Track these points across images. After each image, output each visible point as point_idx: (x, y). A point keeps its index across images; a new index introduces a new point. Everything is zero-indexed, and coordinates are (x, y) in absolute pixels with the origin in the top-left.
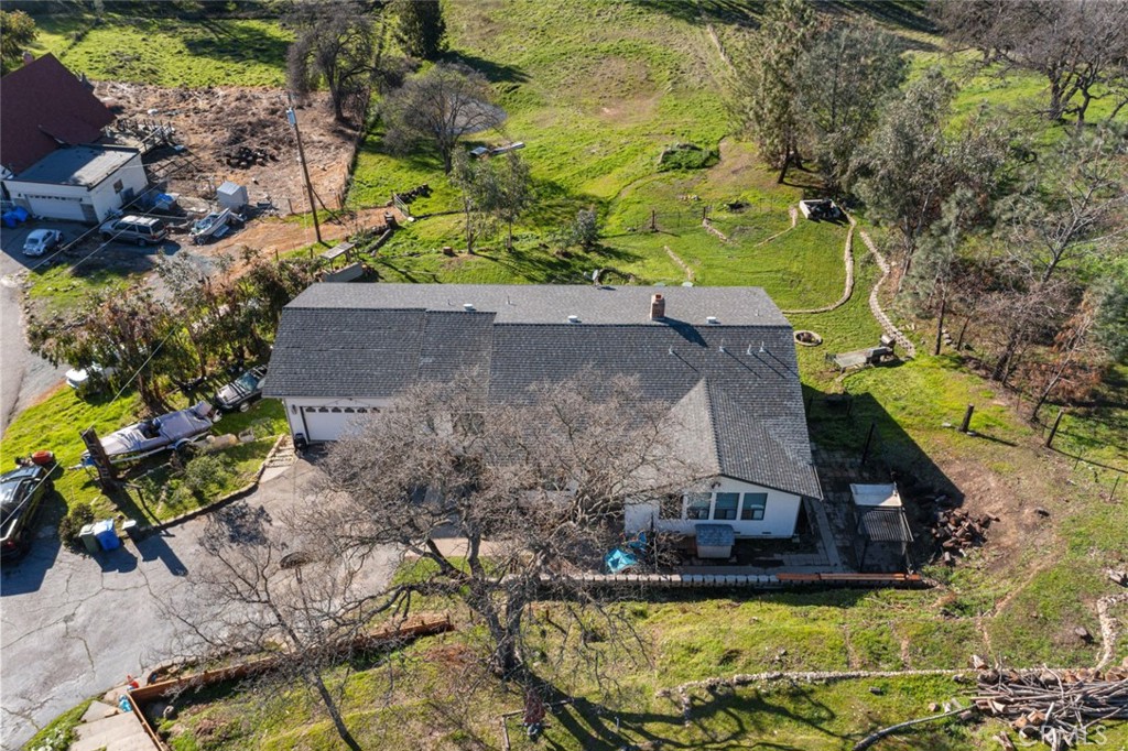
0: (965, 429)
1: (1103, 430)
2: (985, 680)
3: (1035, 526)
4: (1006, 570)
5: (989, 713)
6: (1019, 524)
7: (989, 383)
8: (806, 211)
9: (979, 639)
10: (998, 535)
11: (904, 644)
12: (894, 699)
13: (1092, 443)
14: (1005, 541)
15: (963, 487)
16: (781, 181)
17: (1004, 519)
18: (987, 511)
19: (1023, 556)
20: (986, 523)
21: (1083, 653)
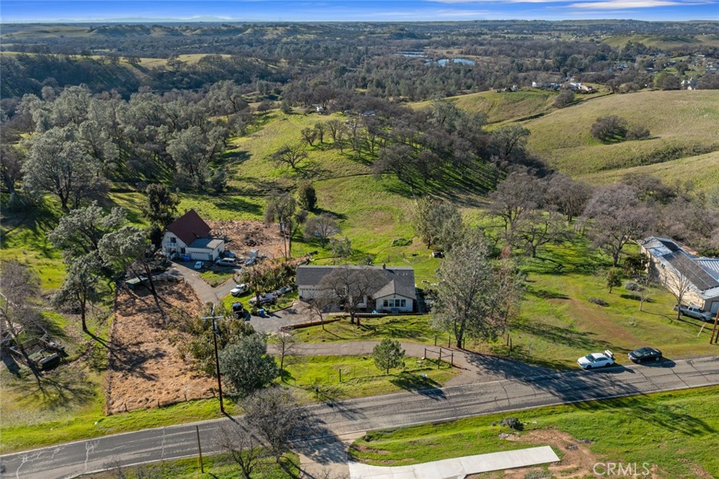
8: (433, 255)
16: (428, 248)
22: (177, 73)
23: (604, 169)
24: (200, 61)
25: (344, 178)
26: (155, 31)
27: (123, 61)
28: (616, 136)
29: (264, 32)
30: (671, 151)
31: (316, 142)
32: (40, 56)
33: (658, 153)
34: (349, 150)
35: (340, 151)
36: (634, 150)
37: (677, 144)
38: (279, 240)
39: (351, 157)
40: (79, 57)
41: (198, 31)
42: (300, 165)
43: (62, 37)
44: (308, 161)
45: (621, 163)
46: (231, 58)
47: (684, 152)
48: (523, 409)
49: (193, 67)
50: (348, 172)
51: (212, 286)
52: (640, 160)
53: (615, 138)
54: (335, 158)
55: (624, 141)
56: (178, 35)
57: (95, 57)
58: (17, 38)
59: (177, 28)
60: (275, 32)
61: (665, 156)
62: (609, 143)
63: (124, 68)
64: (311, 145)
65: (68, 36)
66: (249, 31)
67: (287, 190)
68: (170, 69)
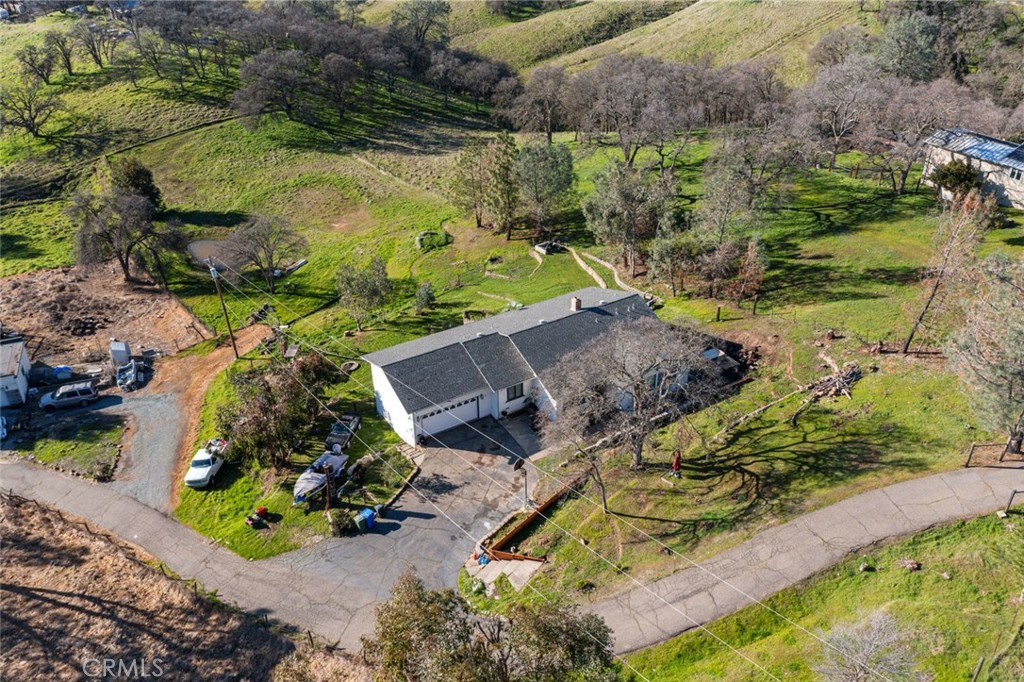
0: (718, 320)
1: (769, 303)
2: (809, 388)
3: (777, 342)
4: (778, 361)
5: (819, 396)
6: (770, 344)
7: (709, 300)
8: (543, 251)
9: (794, 381)
10: (764, 351)
11: (772, 393)
12: (788, 406)
13: (767, 308)
14: (769, 352)
15: (737, 341)
16: (509, 239)
17: (762, 345)
18: (753, 345)
19: (780, 353)
20: (757, 350)
21: (828, 371)
23: (540, 58)
25: (176, 139)
28: (526, 9)
30: (617, 19)
31: (57, 74)
33: (602, 25)
34: (148, 79)
35: (129, 84)
36: (567, 24)
37: (620, 7)
38: (143, 302)
39: (166, 95)
42: (50, 126)
44: (67, 115)
45: (558, 45)
47: (633, 18)
50: (177, 123)
51: (101, 479)
52: (582, 38)
53: (525, 12)
54: (129, 100)
55: (538, 13)
61: (612, 28)
62: (519, 19)
64: (48, 83)
67: (54, 187)
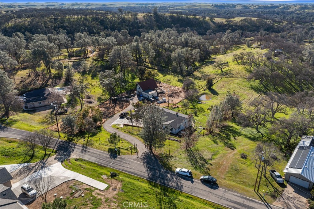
22: (228, 25)
24: (241, 20)
26: (238, 6)
27: (207, 19)
29: (289, 8)
32: (178, 16)
40: (191, 16)
41: (257, 7)
43: (201, 8)
46: (257, 20)
48: (130, 174)
49: (236, 23)
56: (247, 8)
57: (197, 17)
58: (185, 8)
59: (248, 5)
60: (294, 8)
63: (207, 22)
65: (203, 8)
66: (281, 7)
68: (226, 23)
